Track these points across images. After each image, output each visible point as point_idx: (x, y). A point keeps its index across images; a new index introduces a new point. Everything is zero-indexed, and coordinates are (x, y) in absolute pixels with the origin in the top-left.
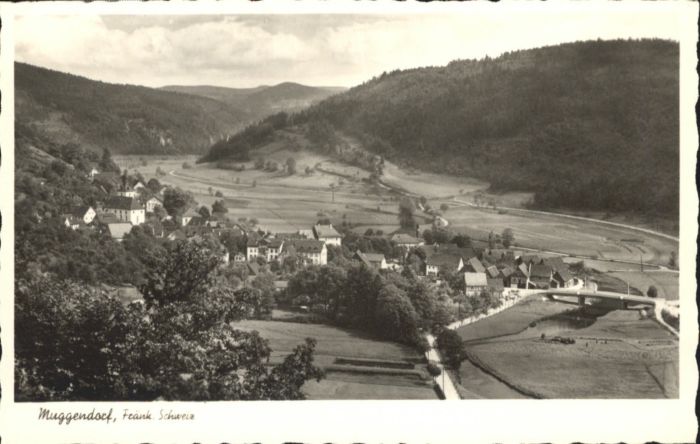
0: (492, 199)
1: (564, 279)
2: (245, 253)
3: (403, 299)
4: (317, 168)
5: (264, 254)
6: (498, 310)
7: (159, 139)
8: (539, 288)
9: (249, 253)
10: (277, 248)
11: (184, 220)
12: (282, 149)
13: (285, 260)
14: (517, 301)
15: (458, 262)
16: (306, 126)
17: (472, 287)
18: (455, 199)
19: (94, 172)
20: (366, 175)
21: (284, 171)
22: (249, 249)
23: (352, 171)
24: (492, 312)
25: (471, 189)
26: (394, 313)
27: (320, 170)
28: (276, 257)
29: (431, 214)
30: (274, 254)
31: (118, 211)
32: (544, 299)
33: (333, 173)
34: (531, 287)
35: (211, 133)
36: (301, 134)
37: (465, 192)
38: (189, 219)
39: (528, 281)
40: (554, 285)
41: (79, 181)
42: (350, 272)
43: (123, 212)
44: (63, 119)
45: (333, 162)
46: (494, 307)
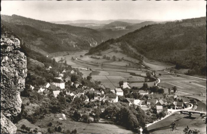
0: (176, 71)
1: (187, 106)
2: (94, 99)
3: (135, 119)
4: (123, 59)
5: (99, 99)
6: (164, 118)
7: (73, 45)
8: (179, 109)
9: (95, 99)
10: (103, 97)
11: (77, 85)
12: (112, 52)
13: (105, 101)
14: (171, 114)
15: (156, 101)
16: (120, 44)
17: (158, 110)
18: (165, 71)
19: (50, 67)
20: (138, 62)
21: (112, 60)
22: (95, 97)
23: (133, 60)
24: (162, 119)
25: (170, 67)
26: (132, 123)
27: (124, 60)
28: (103, 100)
29: (155, 77)
30: (102, 99)
31: (57, 83)
32: (179, 113)
33: (127, 61)
34: (177, 109)
35: (91, 42)
36: (118, 46)
37: (168, 68)
38: (78, 85)
39: (176, 107)
40: (183, 108)
41: (45, 73)
42: (121, 109)
43: (58, 84)
44: (42, 40)
45: (128, 57)
46: (163, 117)
